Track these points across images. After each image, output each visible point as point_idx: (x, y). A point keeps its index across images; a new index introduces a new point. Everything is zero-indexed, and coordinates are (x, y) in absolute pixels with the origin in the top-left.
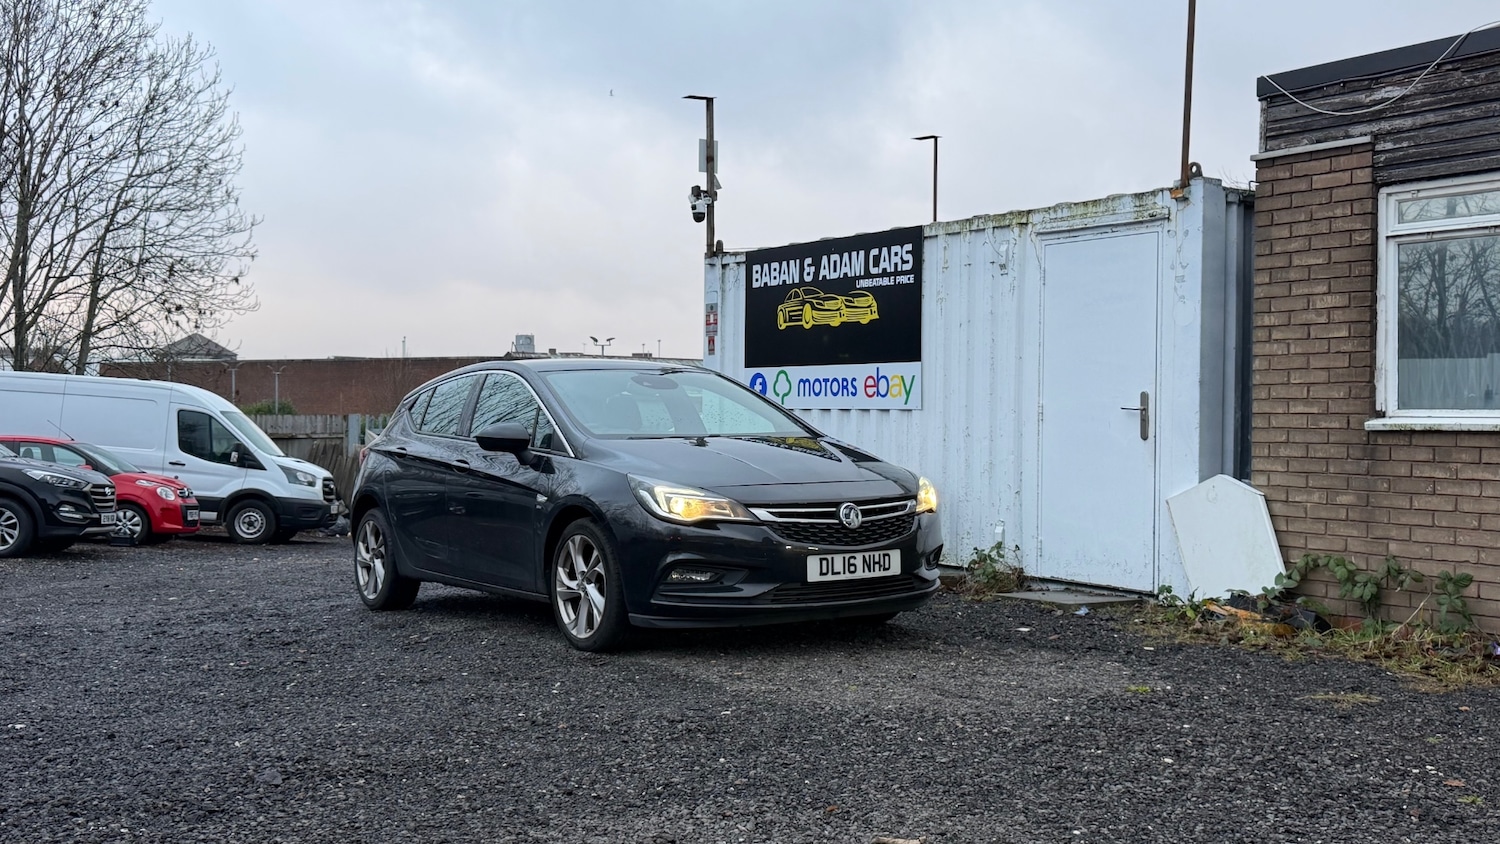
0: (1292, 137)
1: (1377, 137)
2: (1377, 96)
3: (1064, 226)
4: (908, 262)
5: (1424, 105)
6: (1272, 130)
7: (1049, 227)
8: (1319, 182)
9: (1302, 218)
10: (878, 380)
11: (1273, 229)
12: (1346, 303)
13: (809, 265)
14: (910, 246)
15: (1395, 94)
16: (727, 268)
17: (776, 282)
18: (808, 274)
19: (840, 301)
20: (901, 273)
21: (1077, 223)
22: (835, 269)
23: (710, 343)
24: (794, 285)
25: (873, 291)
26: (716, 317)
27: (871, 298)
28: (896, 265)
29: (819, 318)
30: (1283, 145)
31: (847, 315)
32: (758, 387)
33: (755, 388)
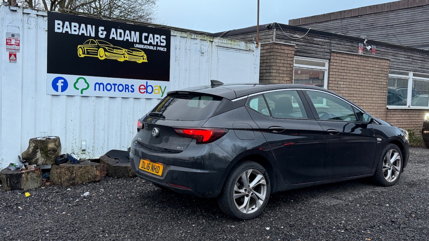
0: (281, 39)
1: (297, 45)
2: (296, 36)
3: (225, 45)
4: (163, 43)
5: (302, 41)
6: (277, 36)
7: (220, 45)
8: (286, 51)
9: (282, 59)
10: (147, 87)
11: (277, 60)
12: (289, 80)
13: (102, 30)
14: (164, 37)
15: (298, 37)
16: (26, 15)
17: (76, 33)
18: (102, 34)
19: (124, 51)
20: (160, 46)
21: (229, 46)
22: (121, 36)
23: (10, 55)
24: (90, 37)
25: (145, 50)
26: (18, 42)
27: (143, 53)
28: (157, 42)
29: (110, 56)
30: (279, 41)
31: (128, 58)
32: (60, 84)
33: (57, 84)
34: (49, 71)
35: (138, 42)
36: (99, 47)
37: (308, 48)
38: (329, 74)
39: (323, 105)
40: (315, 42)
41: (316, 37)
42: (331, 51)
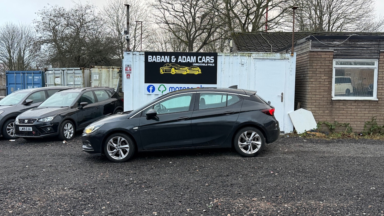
0: (317, 48)
1: (335, 50)
2: (334, 43)
3: (262, 58)
4: (212, 61)
5: (342, 46)
6: (313, 45)
7: (257, 57)
8: (323, 56)
9: (319, 62)
11: (313, 64)
12: (328, 78)
13: (173, 58)
14: (213, 57)
15: (338, 43)
16: (134, 55)
17: (159, 61)
18: (173, 60)
19: (186, 68)
20: (210, 63)
21: (265, 57)
22: (184, 60)
23: (127, 75)
24: (167, 62)
25: (199, 67)
26: (130, 69)
27: (198, 68)
28: (208, 61)
29: (178, 72)
30: (315, 49)
31: (189, 72)
32: (151, 89)
33: (150, 89)
34: (145, 82)
35: (195, 62)
36: (171, 67)
37: (350, 51)
38: (378, 72)
39: (373, 97)
40: (358, 46)
41: (359, 41)
42: (380, 51)
